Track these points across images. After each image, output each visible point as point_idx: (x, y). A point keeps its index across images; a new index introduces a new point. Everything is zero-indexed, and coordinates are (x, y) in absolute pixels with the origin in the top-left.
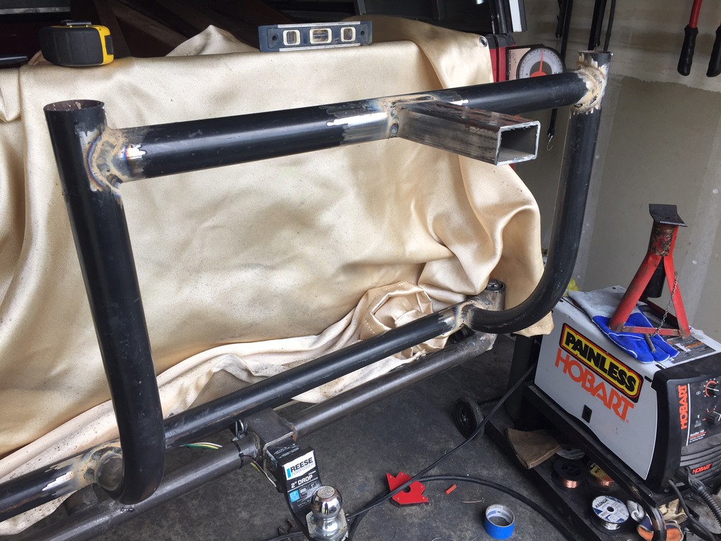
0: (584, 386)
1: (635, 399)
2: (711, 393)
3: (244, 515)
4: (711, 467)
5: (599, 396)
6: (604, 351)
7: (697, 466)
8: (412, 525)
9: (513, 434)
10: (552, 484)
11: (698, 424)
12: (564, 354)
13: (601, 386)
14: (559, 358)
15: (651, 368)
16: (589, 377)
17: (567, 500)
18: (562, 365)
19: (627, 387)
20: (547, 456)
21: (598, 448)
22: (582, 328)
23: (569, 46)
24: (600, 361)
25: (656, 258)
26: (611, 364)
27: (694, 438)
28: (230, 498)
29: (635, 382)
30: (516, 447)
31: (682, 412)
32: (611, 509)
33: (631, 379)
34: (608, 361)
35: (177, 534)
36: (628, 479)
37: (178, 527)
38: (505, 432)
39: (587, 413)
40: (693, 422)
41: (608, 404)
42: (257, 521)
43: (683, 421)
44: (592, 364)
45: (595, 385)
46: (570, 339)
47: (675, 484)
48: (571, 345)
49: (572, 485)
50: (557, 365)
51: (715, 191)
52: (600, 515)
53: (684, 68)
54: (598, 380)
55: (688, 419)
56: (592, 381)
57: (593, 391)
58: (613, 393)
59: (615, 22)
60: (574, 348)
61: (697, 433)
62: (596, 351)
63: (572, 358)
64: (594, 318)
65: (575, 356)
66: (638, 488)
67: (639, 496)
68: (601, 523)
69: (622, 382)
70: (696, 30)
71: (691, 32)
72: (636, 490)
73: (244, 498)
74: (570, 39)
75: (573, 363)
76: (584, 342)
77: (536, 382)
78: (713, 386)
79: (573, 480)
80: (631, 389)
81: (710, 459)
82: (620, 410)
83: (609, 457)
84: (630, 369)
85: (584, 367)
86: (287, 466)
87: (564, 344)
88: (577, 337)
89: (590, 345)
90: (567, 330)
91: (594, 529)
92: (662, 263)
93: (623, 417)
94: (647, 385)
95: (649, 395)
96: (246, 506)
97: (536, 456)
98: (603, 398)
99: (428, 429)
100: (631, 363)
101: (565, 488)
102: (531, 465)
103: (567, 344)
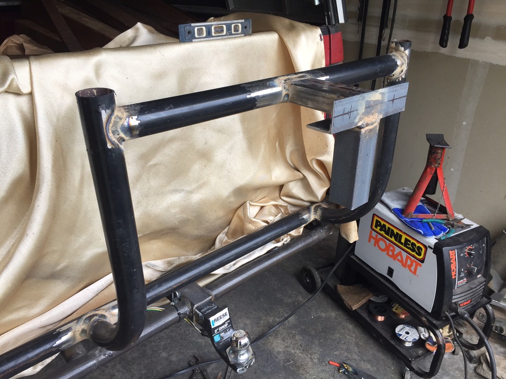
0: (388, 254)
1: (422, 261)
2: (470, 254)
3: (164, 354)
4: (471, 301)
5: (398, 260)
6: (401, 231)
7: (463, 301)
8: (279, 353)
9: (341, 288)
10: (368, 319)
11: (462, 275)
12: (374, 234)
13: (400, 254)
14: (371, 237)
15: (432, 241)
16: (391, 248)
17: (379, 329)
18: (373, 241)
19: (417, 253)
20: (364, 301)
21: (399, 294)
22: (385, 216)
23: (367, 28)
24: (398, 237)
25: (432, 169)
26: (406, 240)
28: (153, 344)
29: (422, 250)
30: (343, 297)
31: (453, 267)
32: (407, 333)
33: (419, 248)
34: (404, 237)
35: (118, 371)
36: (419, 313)
37: (119, 367)
38: (336, 287)
39: (391, 271)
40: (459, 274)
41: (404, 265)
42: (174, 358)
43: (453, 274)
44: (393, 239)
45: (396, 253)
46: (378, 224)
47: (449, 314)
48: (379, 228)
49: (381, 319)
50: (369, 241)
51: (464, 123)
52: (401, 337)
53: (443, 43)
54: (397, 250)
55: (456, 272)
56: (393, 251)
57: (394, 257)
58: (407, 258)
59: (398, 12)
60: (380, 230)
61: (462, 281)
62: (395, 231)
63: (379, 236)
64: (394, 209)
65: (381, 235)
66: (426, 318)
67: (427, 323)
68: (402, 342)
69: (413, 250)
70: (451, 17)
71: (447, 19)
72: (424, 319)
73: (163, 343)
74: (367, 23)
75: (380, 239)
76: (387, 226)
77: (356, 253)
78: (471, 250)
79: (381, 315)
80: (419, 254)
81: (471, 296)
82: (413, 268)
83: (406, 299)
84: (418, 242)
85: (388, 242)
86: (212, 319)
87: (374, 227)
88: (383, 223)
89: (392, 228)
90: (376, 218)
91: (397, 347)
92: (436, 172)
93: (415, 273)
94: (430, 251)
95: (431, 258)
96: (165, 349)
97: (357, 302)
98: (401, 261)
99: (284, 288)
100: (419, 238)
101: (376, 321)
102: (354, 308)
103: (376, 227)
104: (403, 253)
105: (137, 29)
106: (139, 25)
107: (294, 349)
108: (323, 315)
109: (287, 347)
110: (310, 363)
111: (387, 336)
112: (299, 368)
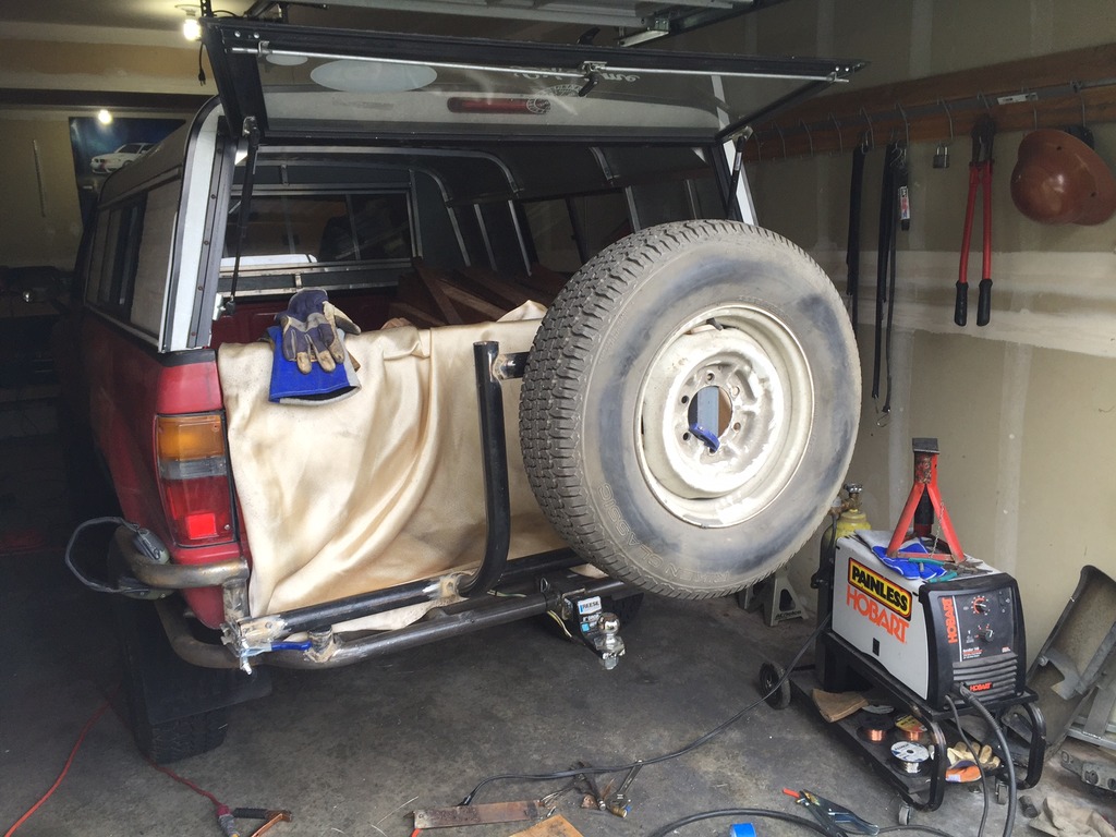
0: (871, 618)
1: (908, 618)
2: (979, 608)
4: (991, 687)
5: (883, 624)
6: (882, 577)
7: (975, 683)
8: (707, 773)
9: (819, 695)
10: (856, 737)
11: (970, 640)
12: (852, 588)
13: (884, 613)
14: (849, 595)
15: (916, 584)
16: (874, 607)
17: (871, 749)
18: (852, 601)
19: (902, 607)
20: (851, 710)
21: (888, 679)
22: (864, 559)
24: (879, 587)
25: (919, 485)
26: (889, 590)
27: (969, 655)
29: (906, 600)
30: (819, 704)
31: (949, 624)
32: (911, 752)
33: (904, 598)
34: (886, 584)
36: (910, 700)
39: (876, 645)
40: (964, 637)
41: (890, 631)
43: (951, 635)
44: (874, 593)
45: (879, 614)
46: (856, 573)
47: (953, 700)
48: (857, 578)
49: (878, 736)
50: (848, 603)
52: (897, 756)
53: (960, 319)
54: (881, 607)
55: (957, 633)
56: (876, 611)
57: (877, 621)
58: (893, 617)
60: (859, 581)
61: (970, 650)
62: (876, 578)
63: (859, 592)
64: (875, 549)
65: (861, 589)
66: (918, 706)
67: (920, 714)
68: (900, 764)
69: (898, 604)
70: (966, 285)
71: (962, 287)
72: (916, 709)
75: (861, 596)
76: (867, 572)
77: (835, 627)
78: (981, 602)
79: (878, 729)
80: (904, 608)
81: (989, 677)
82: (900, 633)
83: (907, 693)
84: (901, 589)
85: (869, 599)
86: (580, 603)
87: (851, 579)
88: (861, 569)
89: (871, 574)
90: (853, 564)
91: (893, 772)
92: (926, 490)
93: (902, 640)
94: (915, 599)
95: (917, 608)
97: (840, 711)
98: (886, 625)
99: (732, 698)
100: (901, 582)
101: (868, 739)
102: (834, 718)
103: (854, 578)
104: (889, 612)
105: (527, 307)
106: (529, 302)
107: (731, 771)
108: (790, 737)
109: (721, 767)
110: (753, 790)
111: (881, 759)
112: (734, 792)
